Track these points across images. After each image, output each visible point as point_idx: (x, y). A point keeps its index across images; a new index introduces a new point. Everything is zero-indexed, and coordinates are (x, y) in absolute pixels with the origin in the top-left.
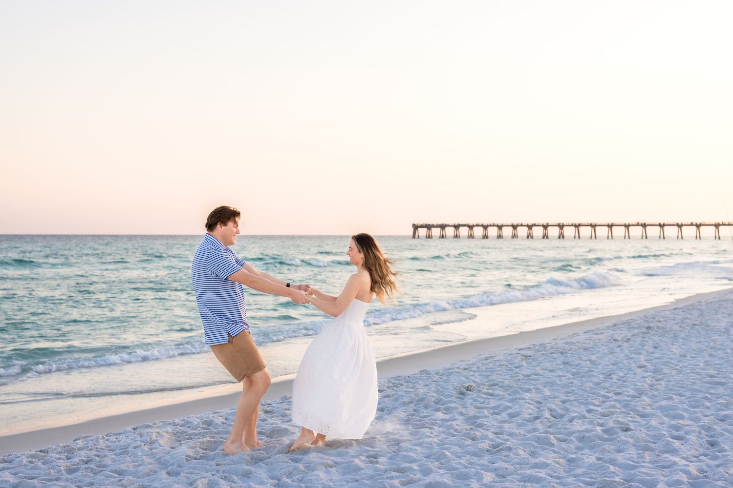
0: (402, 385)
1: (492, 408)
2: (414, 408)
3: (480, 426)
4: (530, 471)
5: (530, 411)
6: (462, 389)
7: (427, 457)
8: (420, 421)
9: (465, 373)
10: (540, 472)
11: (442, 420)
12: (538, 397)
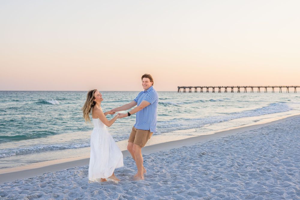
0: (176, 152)
1: (213, 162)
2: (181, 161)
3: (209, 169)
4: (231, 188)
5: (229, 163)
6: (201, 154)
7: (187, 182)
8: (184, 167)
9: (201, 147)
10: (235, 188)
11: (193, 167)
12: (232, 157)
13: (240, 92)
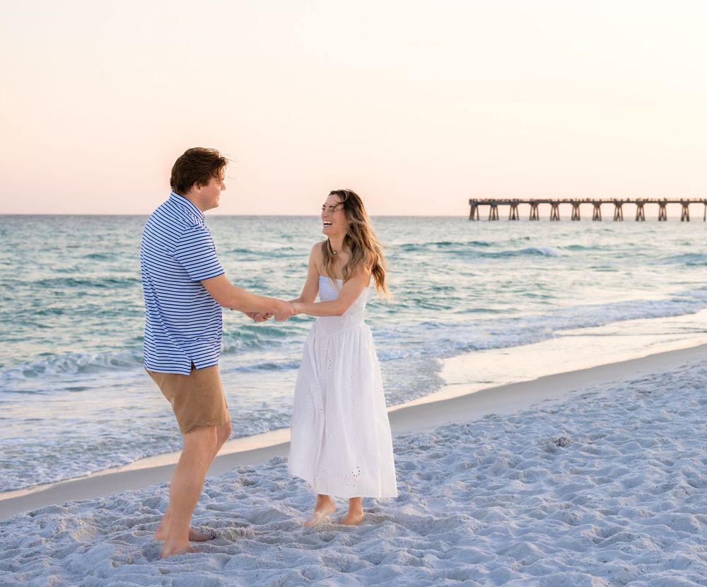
0: (458, 438)
1: (598, 473)
2: (478, 473)
3: (581, 501)
4: (664, 572)
5: (656, 476)
6: (551, 443)
7: (500, 553)
8: (488, 494)
9: (554, 418)
10: (680, 575)
11: (522, 492)
12: (667, 455)
13: (688, 219)
